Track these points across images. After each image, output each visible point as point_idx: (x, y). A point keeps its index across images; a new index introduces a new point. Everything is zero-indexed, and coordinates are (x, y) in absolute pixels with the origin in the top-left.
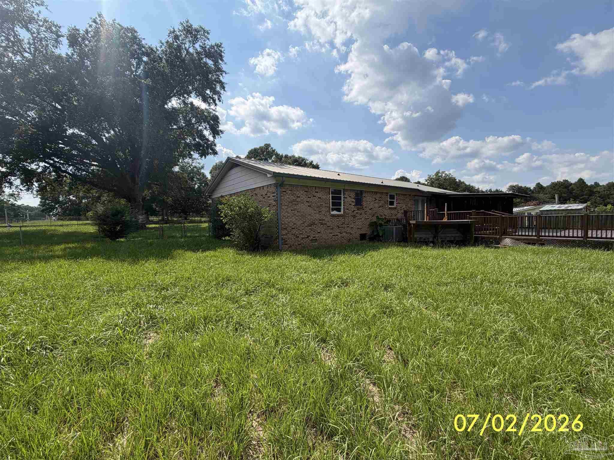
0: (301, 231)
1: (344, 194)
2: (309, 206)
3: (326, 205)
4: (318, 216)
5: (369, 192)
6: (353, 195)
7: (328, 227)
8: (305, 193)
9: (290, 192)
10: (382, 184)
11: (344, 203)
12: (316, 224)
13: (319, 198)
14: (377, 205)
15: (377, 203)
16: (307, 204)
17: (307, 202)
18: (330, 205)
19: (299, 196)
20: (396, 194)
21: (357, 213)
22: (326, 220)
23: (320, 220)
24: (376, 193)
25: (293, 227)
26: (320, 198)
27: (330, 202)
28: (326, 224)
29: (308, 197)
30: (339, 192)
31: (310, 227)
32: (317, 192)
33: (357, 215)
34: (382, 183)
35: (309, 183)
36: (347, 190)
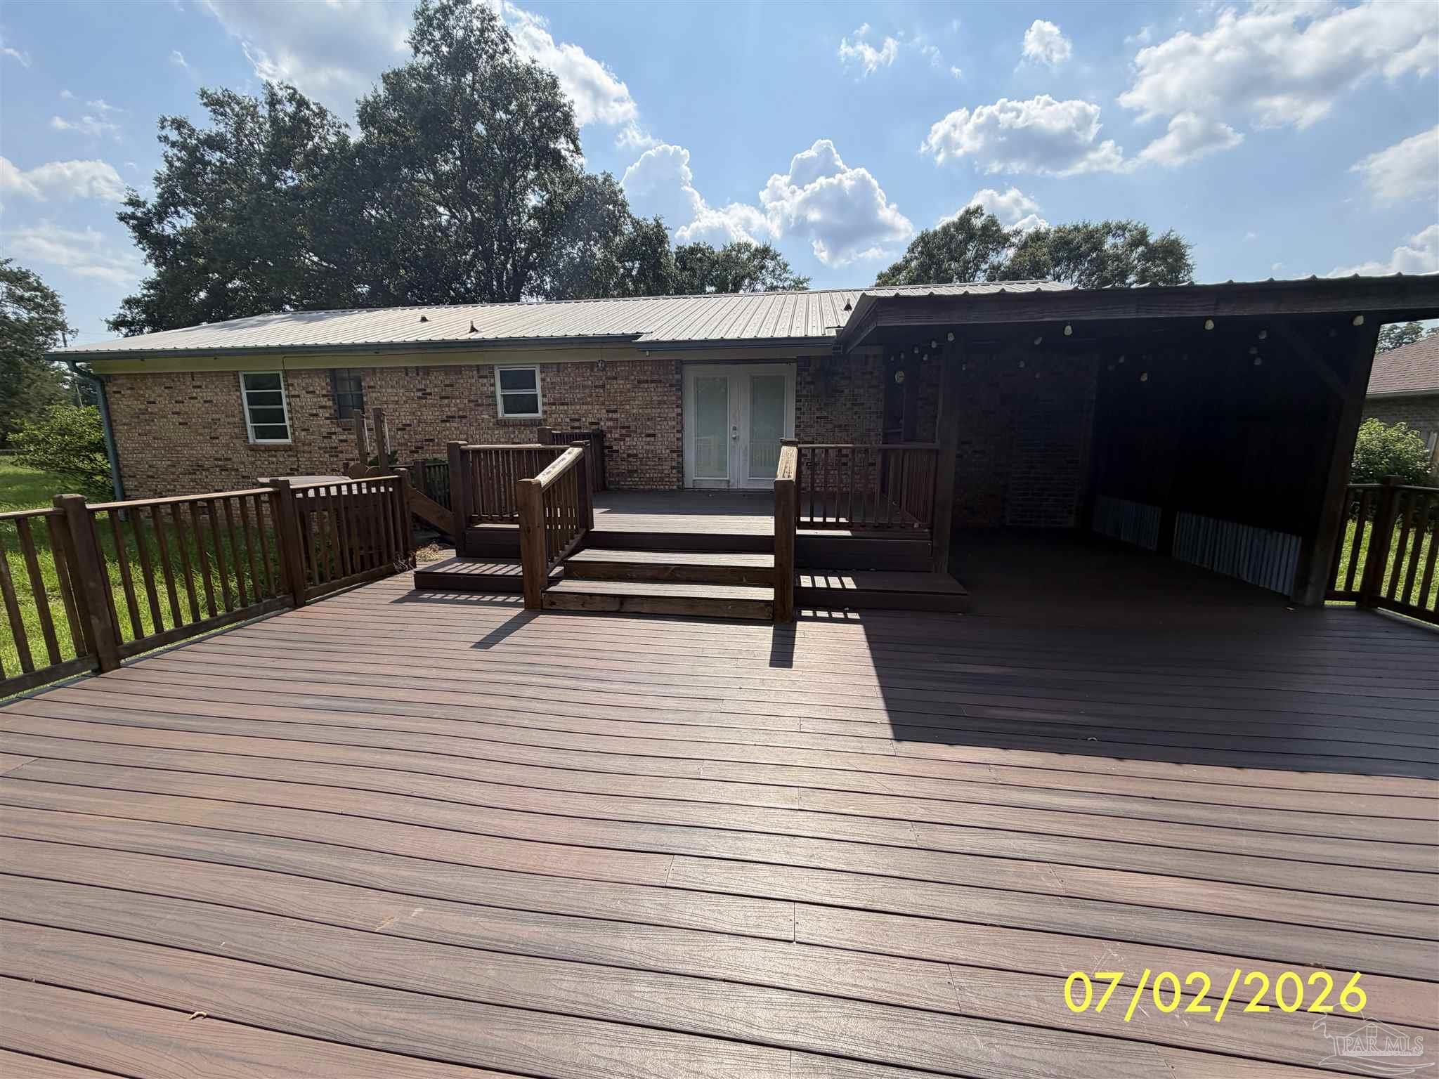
0: (170, 484)
1: (288, 386)
2: (180, 424)
3: (231, 420)
4: (209, 450)
5: (393, 370)
6: (321, 385)
7: (243, 477)
8: (166, 391)
9: (129, 392)
10: (474, 336)
11: (289, 412)
12: (207, 470)
13: (205, 402)
14: (429, 415)
15: (434, 406)
16: (177, 419)
17: (173, 413)
18: (243, 419)
19: (152, 399)
20: (544, 367)
21: (341, 441)
22: (235, 459)
23: (216, 459)
24: (427, 371)
25: (150, 473)
26: (210, 401)
27: (243, 412)
28: (237, 470)
29: (176, 402)
30: (274, 381)
31: (194, 477)
32: (200, 387)
33: (343, 447)
34: (473, 330)
35: (175, 366)
36: (296, 374)
